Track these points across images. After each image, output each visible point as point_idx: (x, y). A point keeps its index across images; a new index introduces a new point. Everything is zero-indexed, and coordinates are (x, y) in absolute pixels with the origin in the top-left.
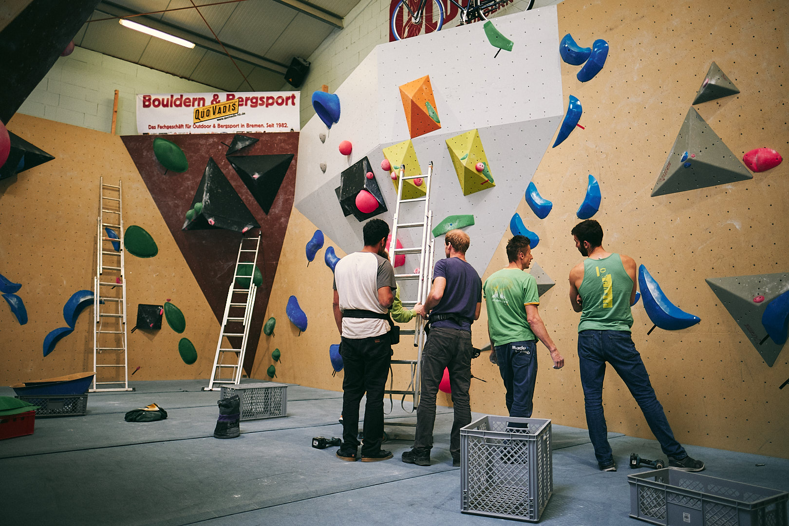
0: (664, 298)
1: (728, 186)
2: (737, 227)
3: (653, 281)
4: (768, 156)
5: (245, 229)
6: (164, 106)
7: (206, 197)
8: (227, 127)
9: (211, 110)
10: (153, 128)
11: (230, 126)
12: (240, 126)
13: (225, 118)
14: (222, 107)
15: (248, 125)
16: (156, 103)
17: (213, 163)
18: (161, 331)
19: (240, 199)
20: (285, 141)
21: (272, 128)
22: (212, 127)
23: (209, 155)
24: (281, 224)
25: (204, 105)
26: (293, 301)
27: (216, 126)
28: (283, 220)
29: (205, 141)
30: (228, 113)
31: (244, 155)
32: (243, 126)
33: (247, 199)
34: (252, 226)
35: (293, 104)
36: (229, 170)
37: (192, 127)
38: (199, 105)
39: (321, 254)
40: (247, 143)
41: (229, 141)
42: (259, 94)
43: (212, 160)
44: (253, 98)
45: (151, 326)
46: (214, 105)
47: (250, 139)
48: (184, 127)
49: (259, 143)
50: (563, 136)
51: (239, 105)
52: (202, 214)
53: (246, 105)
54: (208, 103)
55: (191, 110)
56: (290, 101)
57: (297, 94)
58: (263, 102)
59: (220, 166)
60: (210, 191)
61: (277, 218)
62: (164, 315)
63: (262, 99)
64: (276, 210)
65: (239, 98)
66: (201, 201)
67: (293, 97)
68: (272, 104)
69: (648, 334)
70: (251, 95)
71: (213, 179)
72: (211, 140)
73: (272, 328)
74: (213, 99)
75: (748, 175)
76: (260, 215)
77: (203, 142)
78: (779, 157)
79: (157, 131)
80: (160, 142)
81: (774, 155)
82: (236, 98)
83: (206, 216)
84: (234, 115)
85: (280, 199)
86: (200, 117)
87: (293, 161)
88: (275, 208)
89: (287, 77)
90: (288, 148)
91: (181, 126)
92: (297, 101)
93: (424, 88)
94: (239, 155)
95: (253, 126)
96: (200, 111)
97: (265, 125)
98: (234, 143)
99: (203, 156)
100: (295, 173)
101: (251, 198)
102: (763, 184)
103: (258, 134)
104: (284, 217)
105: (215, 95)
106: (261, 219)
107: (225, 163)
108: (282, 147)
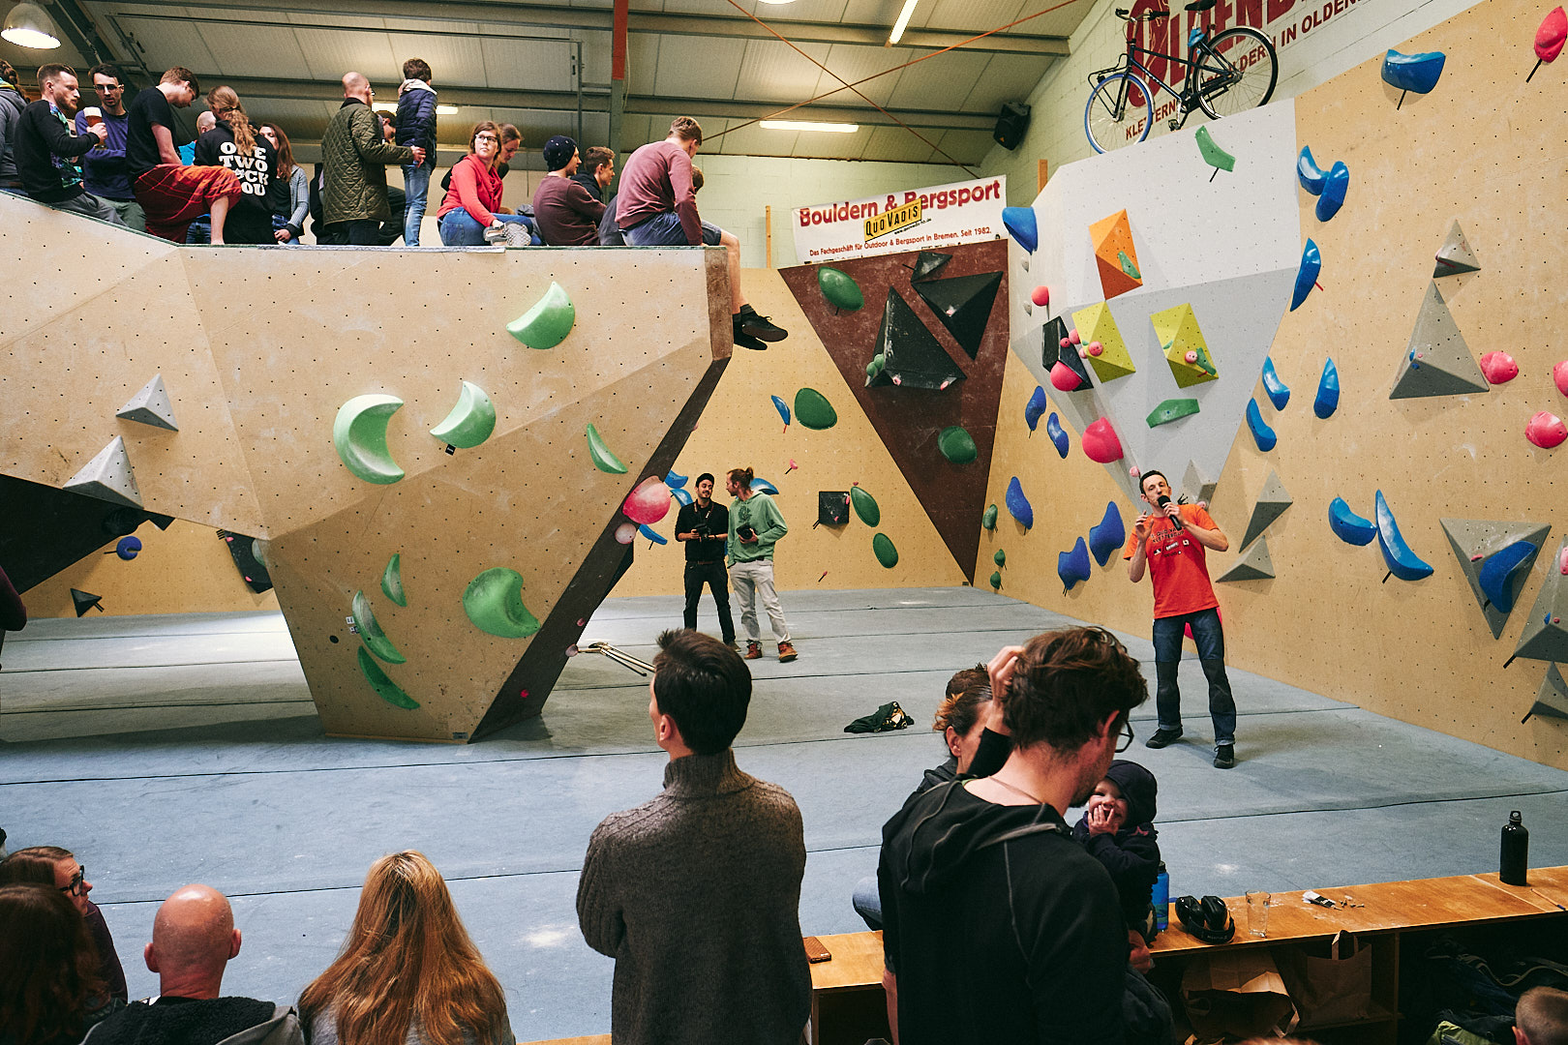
0: (1399, 538)
1: (1465, 398)
2: (1472, 455)
3: (1389, 513)
4: (1501, 366)
5: (945, 384)
6: (826, 221)
7: (888, 347)
8: (908, 242)
9: (886, 220)
10: (816, 253)
11: (912, 241)
12: (925, 239)
13: (905, 230)
14: (900, 214)
15: (935, 235)
16: (817, 218)
17: (895, 294)
18: (849, 525)
19: (935, 340)
20: (988, 254)
21: (968, 237)
22: (890, 244)
23: (889, 284)
24: (994, 372)
25: (876, 214)
26: (1015, 484)
27: (894, 242)
28: (996, 366)
29: (881, 265)
30: (908, 221)
31: (935, 279)
32: (929, 238)
33: (944, 339)
34: (955, 379)
35: (997, 196)
36: (917, 303)
37: (863, 247)
38: (870, 215)
39: (1044, 418)
40: (937, 263)
41: (912, 263)
42: (948, 188)
43: (893, 290)
44: (941, 194)
45: (836, 519)
46: (889, 212)
47: (940, 256)
48: (854, 248)
49: (953, 259)
50: (1299, 298)
51: (923, 207)
52: (883, 371)
53: (932, 206)
54: (881, 210)
55: (861, 222)
56: (992, 193)
57: (1002, 180)
58: (955, 198)
59: (904, 297)
60: (893, 336)
61: (989, 364)
62: (851, 503)
63: (952, 194)
64: (986, 352)
65: (921, 197)
66: (881, 352)
67: (997, 185)
68: (967, 200)
69: (1384, 582)
70: (937, 190)
71: (895, 321)
72: (889, 264)
73: (994, 519)
74: (887, 202)
75: (1484, 386)
76: (964, 361)
77: (879, 266)
78: (1513, 368)
79: (821, 259)
80: (826, 275)
81: (1508, 364)
82: (917, 197)
83: (890, 373)
84: (916, 224)
85: (990, 336)
86: (872, 232)
87: (1003, 282)
88: (983, 350)
89: (997, 137)
90: (993, 263)
91: (849, 248)
92: (1002, 191)
93: (1117, 232)
94: (927, 280)
95: (942, 237)
96: (872, 223)
97: (960, 234)
98: (920, 265)
99: (881, 286)
100: (1006, 298)
101: (951, 339)
102: (1499, 401)
103: (950, 249)
104: (999, 362)
105: (889, 197)
106: (968, 366)
107: (911, 293)
108: (984, 262)
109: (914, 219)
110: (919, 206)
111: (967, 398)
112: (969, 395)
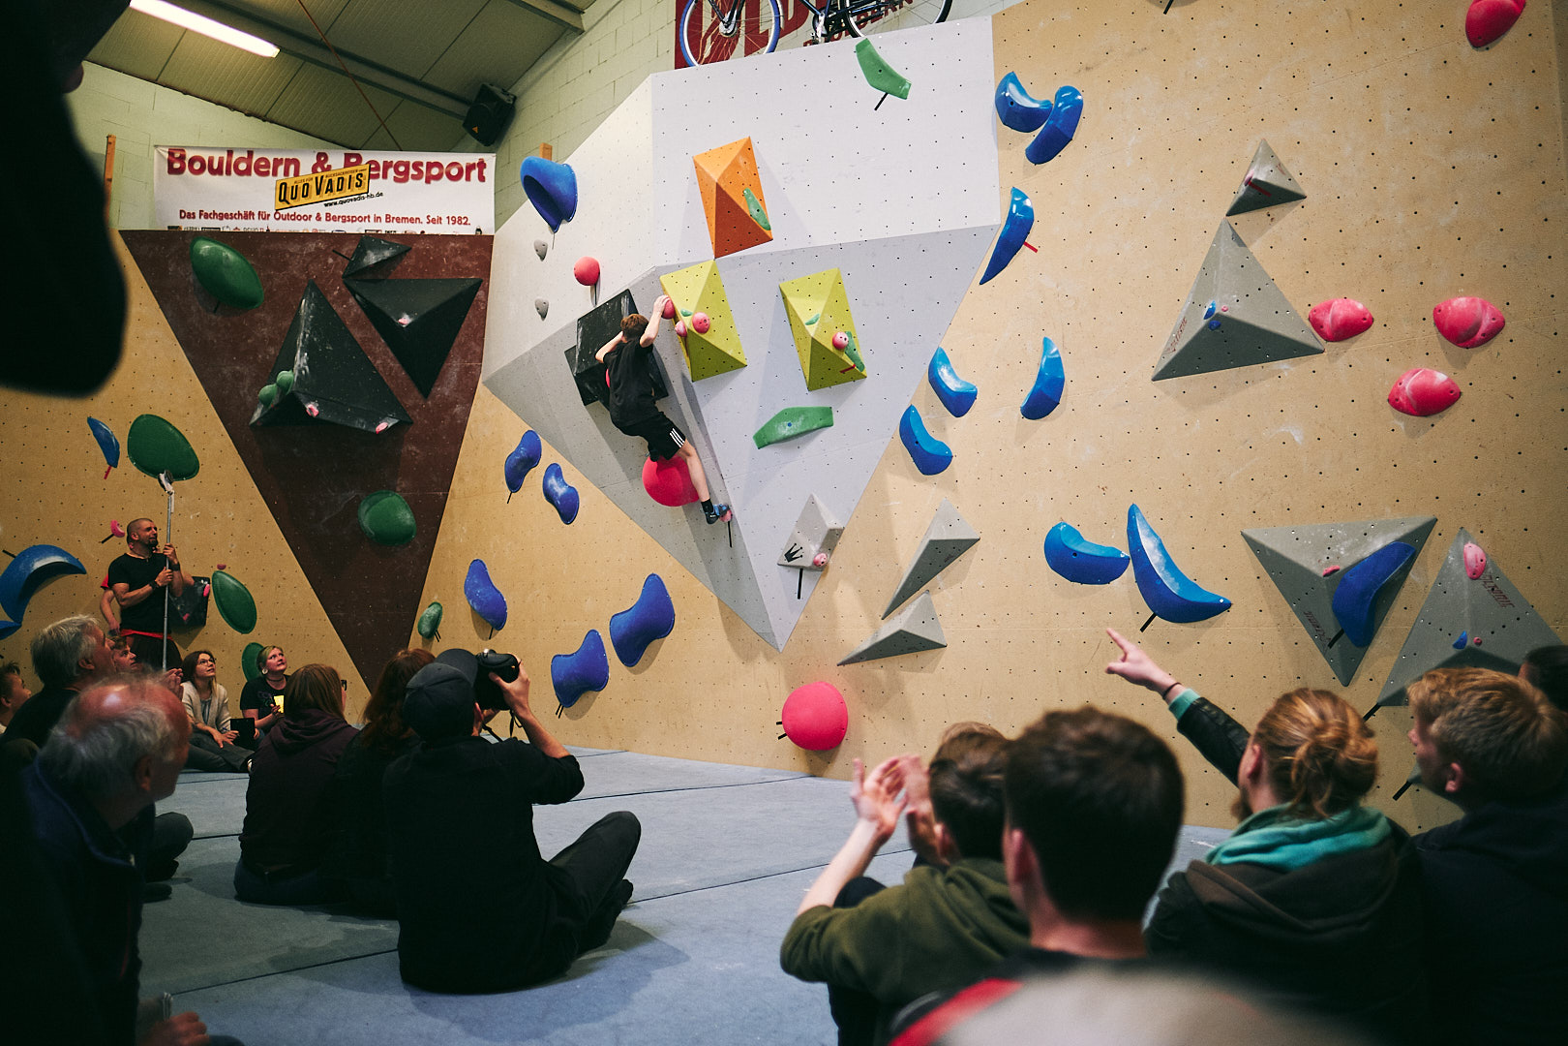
0: (1170, 565)
1: (1283, 365)
2: (1297, 439)
3: (1152, 533)
4: (1350, 313)
5: (382, 426)
6: (213, 172)
7: (301, 360)
8: (345, 219)
9: (313, 184)
10: (191, 216)
11: (353, 219)
12: (372, 219)
13: (342, 203)
14: (335, 179)
15: (388, 217)
16: (197, 166)
17: (315, 291)
18: (205, 630)
19: (371, 366)
20: (464, 252)
21: (438, 226)
22: (314, 218)
23: (307, 275)
24: (454, 417)
25: (296, 174)
26: (479, 570)
27: (323, 216)
28: (458, 409)
29: (299, 247)
30: (348, 192)
31: (380, 277)
32: (378, 219)
33: (385, 366)
34: (397, 421)
35: (482, 178)
36: (349, 309)
37: (272, 217)
38: (286, 173)
39: (535, 477)
40: (387, 254)
41: (348, 249)
42: (411, 157)
43: (313, 286)
44: (399, 163)
45: (185, 618)
46: (319, 176)
47: (392, 245)
48: (256, 216)
49: (412, 254)
50: (998, 263)
51: (371, 177)
52: (292, 393)
53: (385, 176)
54: (306, 170)
55: (271, 183)
56: (475, 173)
57: (490, 159)
58: (421, 172)
59: (329, 298)
60: (309, 347)
61: (448, 405)
62: (212, 597)
63: (417, 165)
64: (445, 388)
65: (370, 162)
66: (290, 367)
67: (482, 165)
68: (438, 177)
69: (1142, 630)
70: (395, 157)
71: (315, 326)
72: (312, 246)
73: (435, 621)
74: (315, 161)
75: (1317, 345)
76: (412, 399)
77: (294, 248)
78: (1367, 316)
79: (199, 224)
80: (205, 247)
81: (1359, 311)
82: (364, 161)
83: (302, 398)
84: (360, 197)
85: (453, 367)
86: (289, 197)
87: (480, 293)
88: (442, 385)
89: (468, 125)
90: (470, 266)
91: (249, 215)
92: (489, 172)
93: (741, 161)
94: (369, 276)
95: (398, 220)
96: (289, 185)
97: (424, 220)
98: (361, 252)
99: (294, 276)
100: (483, 316)
101: (395, 365)
102: (1341, 363)
103: (408, 237)
104: (462, 404)
105: (319, 155)
106: (415, 407)
107: (341, 294)
108: (457, 265)
109: (357, 191)
110: (366, 174)
111: (409, 452)
112: (414, 448)
